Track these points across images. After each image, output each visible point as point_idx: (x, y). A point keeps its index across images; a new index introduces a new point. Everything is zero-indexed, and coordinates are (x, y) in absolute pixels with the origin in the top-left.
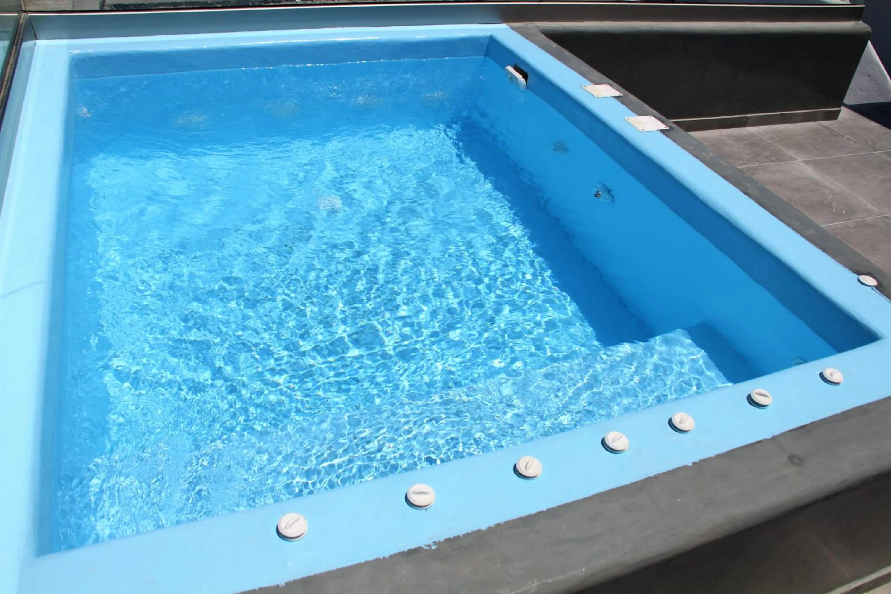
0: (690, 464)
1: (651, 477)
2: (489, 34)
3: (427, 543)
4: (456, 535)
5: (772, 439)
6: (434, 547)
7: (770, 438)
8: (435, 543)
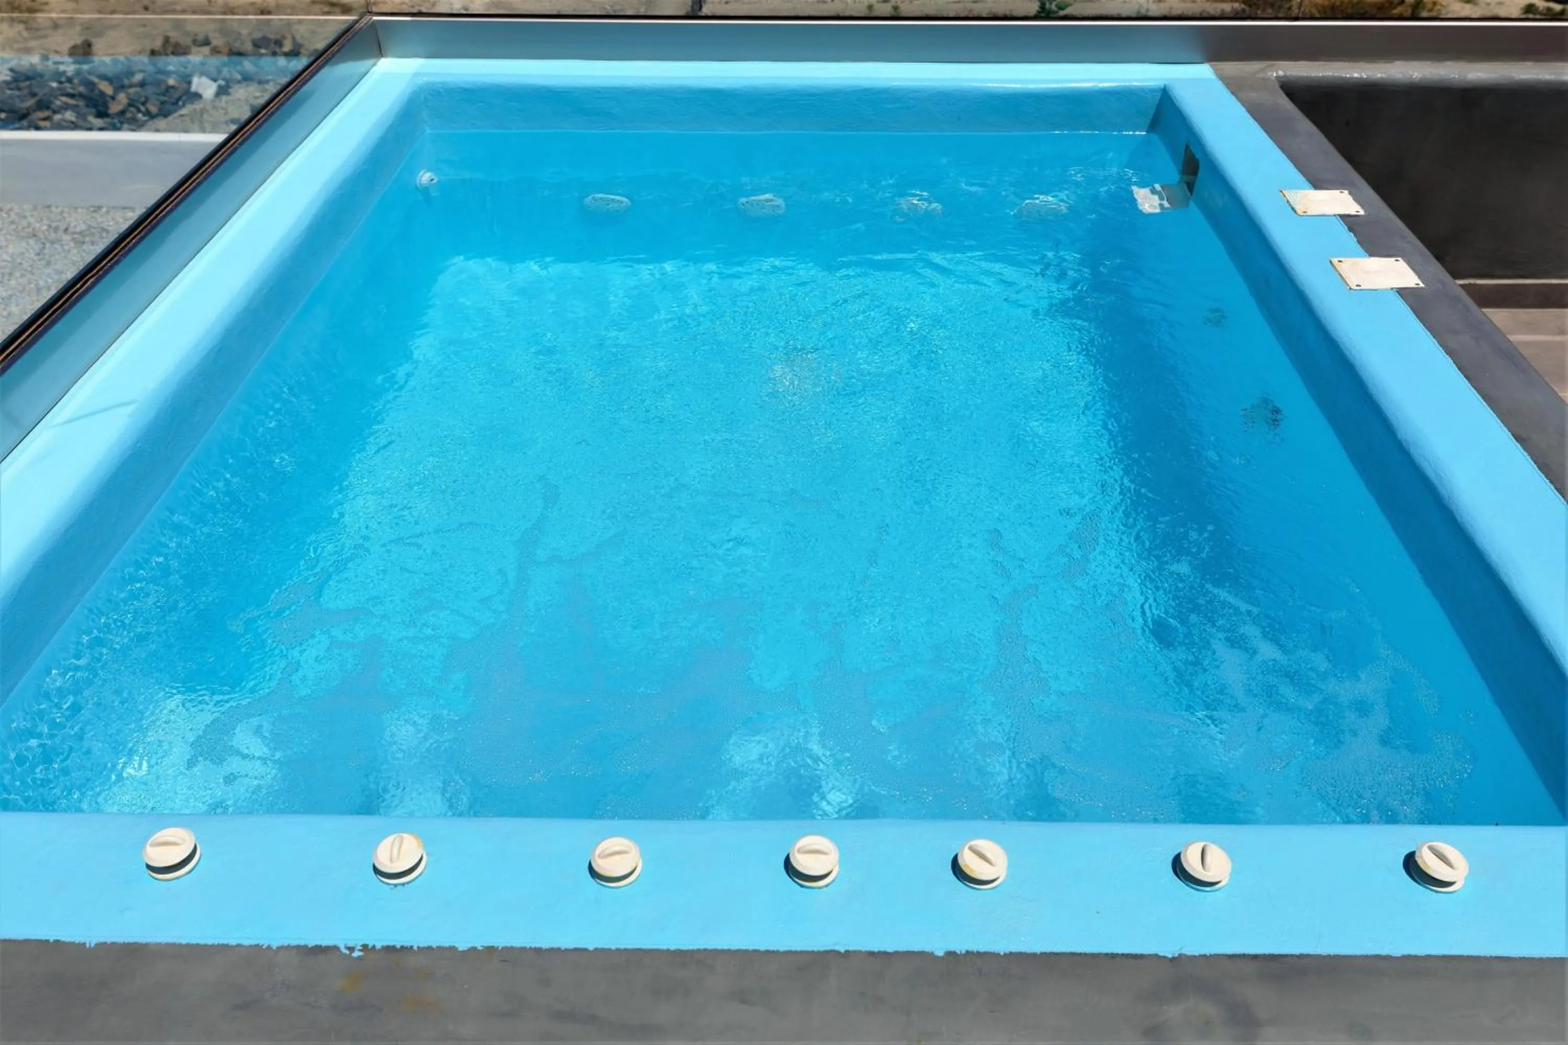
0: (940, 953)
1: (838, 952)
2: (1161, 84)
3: (350, 944)
4: (407, 944)
5: (1173, 959)
6: (356, 954)
7: (1170, 956)
8: (365, 947)
